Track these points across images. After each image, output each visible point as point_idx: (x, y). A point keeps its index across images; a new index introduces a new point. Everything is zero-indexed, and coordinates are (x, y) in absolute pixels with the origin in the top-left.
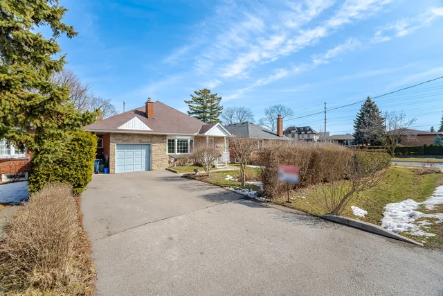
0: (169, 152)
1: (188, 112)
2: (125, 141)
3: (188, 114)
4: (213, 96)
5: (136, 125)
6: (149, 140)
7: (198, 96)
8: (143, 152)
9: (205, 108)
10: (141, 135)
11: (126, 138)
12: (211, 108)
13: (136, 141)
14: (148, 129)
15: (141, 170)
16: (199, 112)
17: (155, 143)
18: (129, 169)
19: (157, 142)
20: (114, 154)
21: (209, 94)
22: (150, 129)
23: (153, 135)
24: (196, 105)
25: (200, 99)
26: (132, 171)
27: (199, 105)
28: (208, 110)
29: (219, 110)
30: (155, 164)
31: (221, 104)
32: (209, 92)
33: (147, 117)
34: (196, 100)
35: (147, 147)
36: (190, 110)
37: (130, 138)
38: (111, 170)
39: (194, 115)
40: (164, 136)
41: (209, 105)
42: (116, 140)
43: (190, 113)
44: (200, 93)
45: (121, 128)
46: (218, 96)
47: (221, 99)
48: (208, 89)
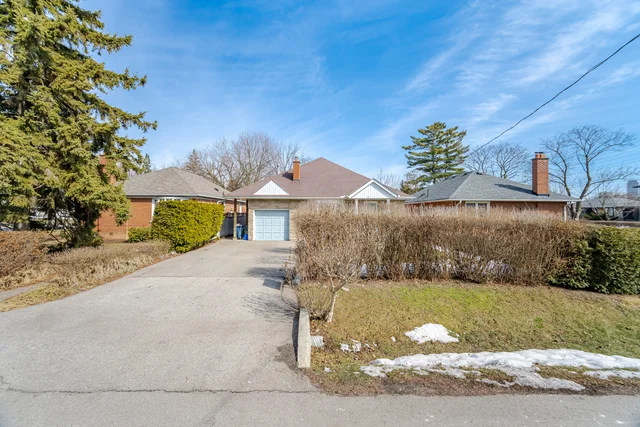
2: (262, 208)
4: (450, 132)
5: (271, 189)
6: (286, 205)
7: (423, 137)
8: (281, 220)
10: (277, 201)
12: (447, 150)
14: (284, 193)
15: (279, 239)
16: (425, 161)
17: (292, 209)
19: (296, 208)
20: (252, 220)
21: (444, 130)
22: (287, 194)
23: (291, 200)
24: (420, 152)
25: (428, 141)
26: (270, 239)
28: (441, 156)
29: (459, 153)
30: (293, 233)
31: (464, 143)
32: (442, 126)
33: (292, 179)
34: (419, 143)
35: (286, 213)
37: (267, 204)
38: (249, 237)
39: (418, 166)
40: (303, 202)
41: (444, 147)
42: (254, 206)
43: (411, 164)
44: (428, 131)
45: (257, 194)
46: (459, 131)
47: (464, 134)
48: (442, 122)
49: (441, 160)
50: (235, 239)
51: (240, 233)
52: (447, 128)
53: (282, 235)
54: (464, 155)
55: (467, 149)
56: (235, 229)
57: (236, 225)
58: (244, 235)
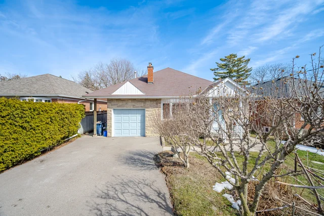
0: (164, 118)
1: (214, 78)
2: (120, 106)
3: (214, 80)
4: (239, 60)
5: (128, 90)
6: (142, 104)
7: (223, 63)
8: (138, 117)
9: (230, 72)
10: (134, 100)
11: (120, 103)
12: (238, 71)
13: (130, 105)
15: (135, 135)
17: (148, 108)
18: (125, 134)
19: (151, 107)
20: (111, 118)
21: (236, 59)
22: (142, 94)
23: (146, 100)
24: (222, 71)
25: (225, 65)
26: (128, 135)
27: (226, 71)
28: (235, 74)
29: (247, 71)
30: (149, 130)
31: (249, 66)
32: (235, 56)
33: (147, 82)
34: (221, 67)
35: (142, 111)
36: (215, 77)
37: (124, 103)
38: (108, 134)
40: (158, 101)
41: (236, 68)
42: (112, 105)
43: (215, 79)
44: (226, 60)
45: (114, 93)
46: (246, 58)
47: (249, 60)
48: (234, 54)
49: (234, 76)
50: (96, 136)
51: (100, 130)
52: (238, 57)
53: (139, 131)
54: (249, 73)
55: (250, 70)
56: (95, 126)
57: (96, 123)
58: (104, 132)
